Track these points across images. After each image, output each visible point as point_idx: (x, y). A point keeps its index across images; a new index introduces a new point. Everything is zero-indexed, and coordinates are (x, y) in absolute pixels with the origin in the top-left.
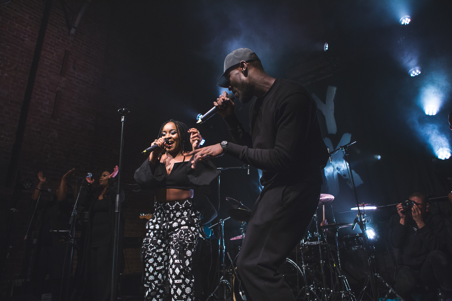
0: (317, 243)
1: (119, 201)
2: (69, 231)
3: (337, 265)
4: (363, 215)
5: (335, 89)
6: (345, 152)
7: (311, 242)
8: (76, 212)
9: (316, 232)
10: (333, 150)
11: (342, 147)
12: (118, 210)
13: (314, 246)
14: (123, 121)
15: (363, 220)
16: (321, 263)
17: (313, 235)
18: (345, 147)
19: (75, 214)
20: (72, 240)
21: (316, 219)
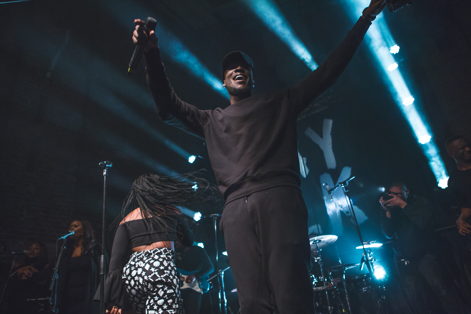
0: (323, 288)
1: (104, 262)
2: (49, 298)
3: (347, 309)
4: (370, 253)
5: (331, 122)
6: (344, 189)
7: (317, 288)
8: (57, 276)
9: (322, 277)
10: (333, 187)
11: (341, 183)
12: (103, 272)
13: (320, 291)
14: (105, 175)
15: (370, 258)
16: (330, 309)
17: (318, 279)
18: (344, 183)
19: (55, 278)
20: (53, 308)
21: (320, 262)
